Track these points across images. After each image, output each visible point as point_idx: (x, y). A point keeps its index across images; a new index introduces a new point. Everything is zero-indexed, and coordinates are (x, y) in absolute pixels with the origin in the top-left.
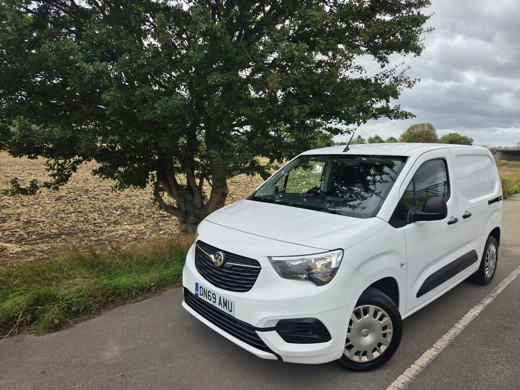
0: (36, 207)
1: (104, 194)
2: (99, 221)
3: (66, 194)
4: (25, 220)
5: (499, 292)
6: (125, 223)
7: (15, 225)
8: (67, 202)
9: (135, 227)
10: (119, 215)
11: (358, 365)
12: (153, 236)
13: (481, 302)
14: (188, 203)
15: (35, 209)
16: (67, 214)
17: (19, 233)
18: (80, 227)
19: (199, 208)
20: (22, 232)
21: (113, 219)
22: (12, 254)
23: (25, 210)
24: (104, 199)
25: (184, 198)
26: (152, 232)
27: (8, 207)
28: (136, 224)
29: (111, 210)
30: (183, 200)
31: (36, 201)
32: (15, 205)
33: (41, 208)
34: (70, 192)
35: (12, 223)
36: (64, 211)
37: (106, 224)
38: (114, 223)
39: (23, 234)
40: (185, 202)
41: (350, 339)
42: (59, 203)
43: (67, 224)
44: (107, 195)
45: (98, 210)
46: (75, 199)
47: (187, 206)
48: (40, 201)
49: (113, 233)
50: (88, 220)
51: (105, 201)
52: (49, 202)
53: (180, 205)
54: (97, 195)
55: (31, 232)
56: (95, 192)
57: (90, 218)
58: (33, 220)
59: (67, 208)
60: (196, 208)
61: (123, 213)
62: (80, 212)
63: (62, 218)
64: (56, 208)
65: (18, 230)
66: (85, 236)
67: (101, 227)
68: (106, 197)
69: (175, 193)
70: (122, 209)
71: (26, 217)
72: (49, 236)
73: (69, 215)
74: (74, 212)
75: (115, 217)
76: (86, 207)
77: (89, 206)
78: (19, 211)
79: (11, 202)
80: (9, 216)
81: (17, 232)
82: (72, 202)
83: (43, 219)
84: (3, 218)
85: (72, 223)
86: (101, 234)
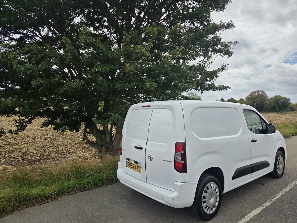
0: (32, 144)
1: (71, 135)
2: (64, 151)
3: (51, 136)
4: (24, 152)
5: (277, 197)
6: (79, 152)
7: (17, 155)
8: (50, 140)
9: (83, 154)
10: (76, 148)
12: (92, 159)
13: (263, 204)
14: (103, 140)
15: (31, 145)
16: (48, 147)
17: (18, 159)
18: (52, 155)
19: (108, 143)
20: (19, 159)
21: (72, 150)
22: (10, 172)
23: (26, 145)
24: (71, 138)
25: (101, 137)
26: (92, 158)
27: (17, 144)
28: (84, 153)
29: (73, 145)
30: (99, 138)
31: (33, 140)
32: (21, 143)
33: (35, 144)
34: (53, 135)
35: (16, 154)
36: (47, 146)
37: (67, 153)
38: (73, 152)
39: (20, 160)
40: (101, 140)
42: (46, 141)
43: (46, 153)
44: (73, 136)
45: (66, 145)
46: (55, 139)
47: (102, 142)
48: (35, 141)
49: (70, 159)
50: (59, 151)
51: (71, 139)
52: (40, 141)
53: (98, 141)
54: (68, 136)
55: (24, 159)
56: (67, 134)
57: (60, 150)
58: (28, 152)
59: (49, 144)
60: (107, 143)
61: (79, 146)
62: (55, 146)
63: (44, 150)
64: (43, 144)
65: (18, 157)
66: (53, 161)
67: (64, 155)
68: (72, 137)
69: (95, 134)
70: (79, 144)
71: (25, 150)
72: (33, 161)
73: (48, 148)
74: (52, 146)
75: (74, 149)
76: (59, 143)
77: (61, 142)
78: (22, 146)
79: (19, 141)
80: (16, 149)
81: (17, 159)
82: (52, 140)
83: (34, 151)
84: (12, 151)
85: (49, 153)
86: (63, 159)
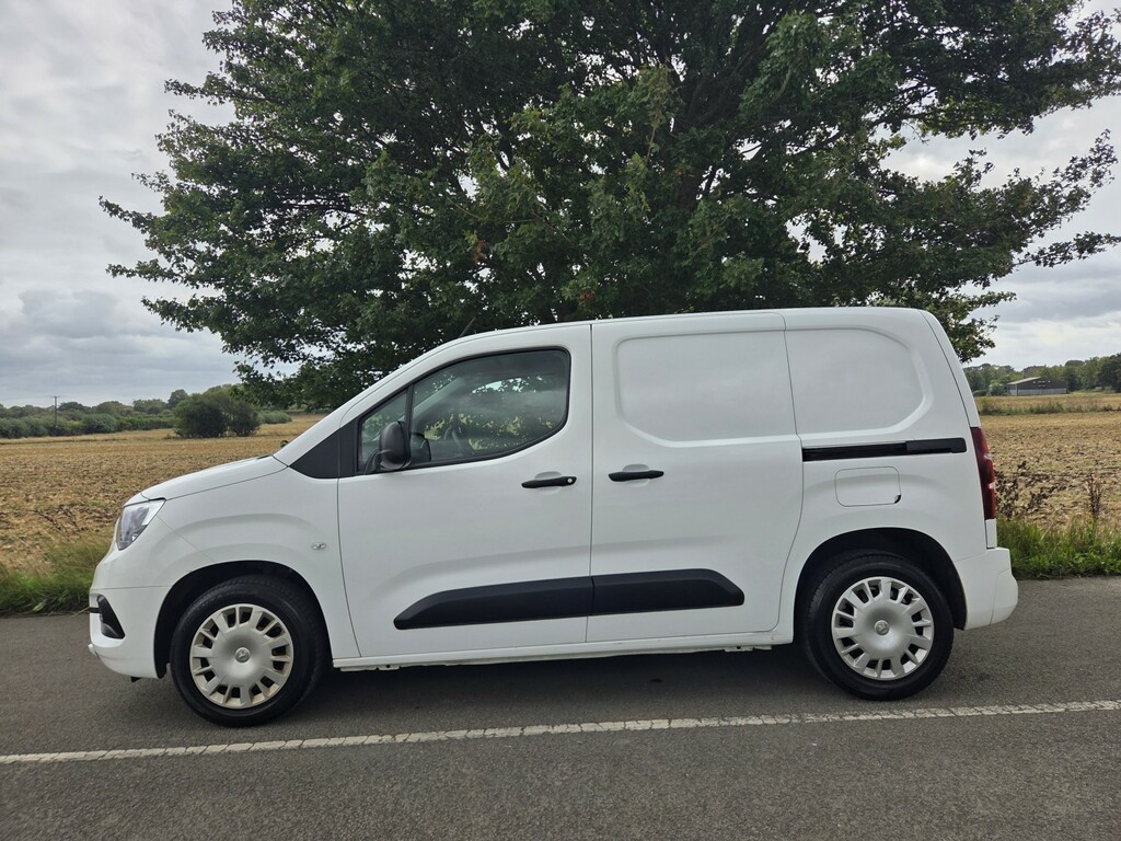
11: (207, 705)
41: (210, 661)
